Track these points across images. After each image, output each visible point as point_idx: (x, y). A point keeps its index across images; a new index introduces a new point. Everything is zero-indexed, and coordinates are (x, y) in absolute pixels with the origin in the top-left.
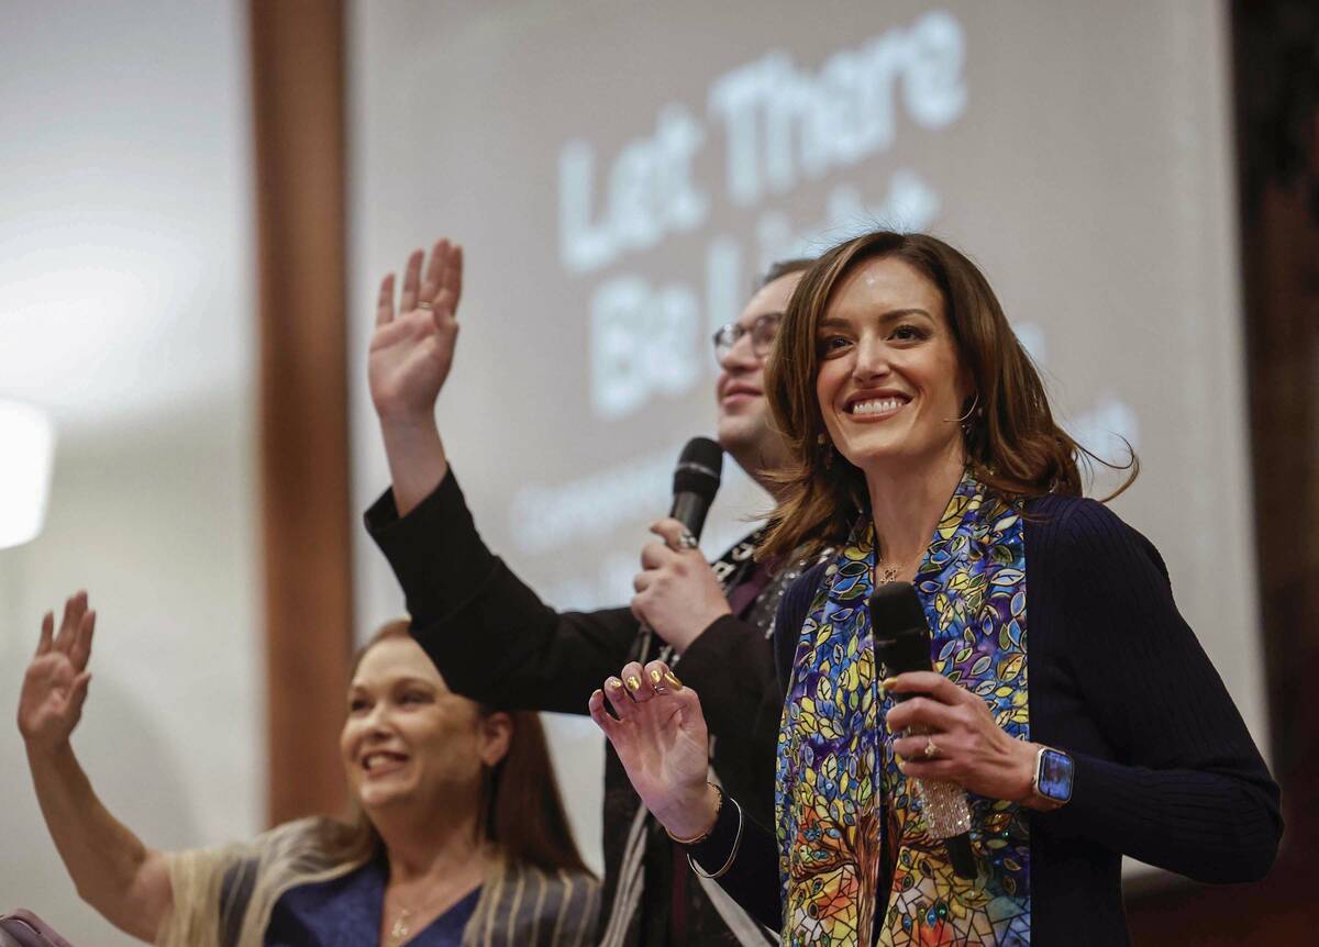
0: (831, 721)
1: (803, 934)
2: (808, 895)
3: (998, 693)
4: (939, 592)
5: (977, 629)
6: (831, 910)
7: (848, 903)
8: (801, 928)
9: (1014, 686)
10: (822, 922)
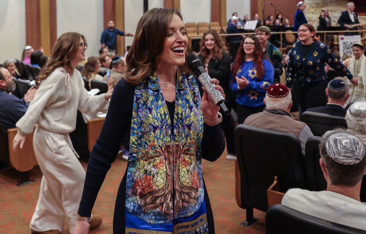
0: (158, 121)
2: (152, 162)
7: (163, 165)
8: (150, 170)
10: (156, 169)
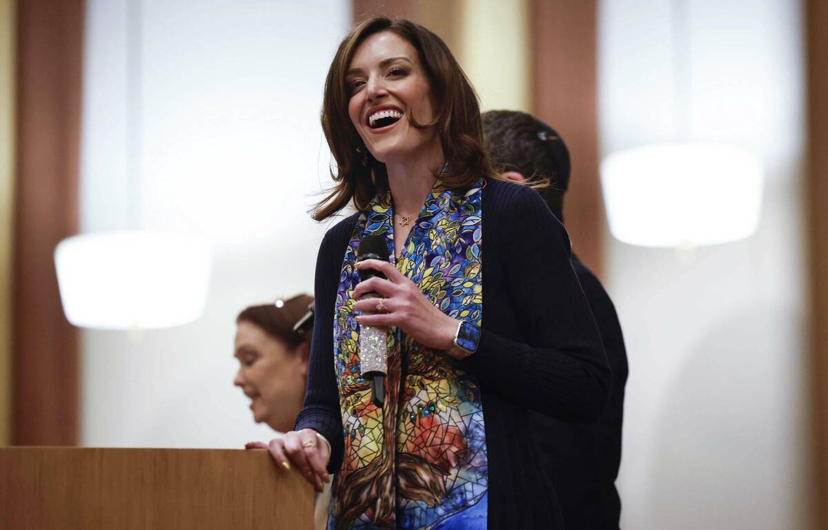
1: (348, 426)
3: (465, 285)
4: (432, 228)
5: (452, 251)
6: (365, 412)
8: (347, 423)
9: (474, 281)
10: (360, 419)
